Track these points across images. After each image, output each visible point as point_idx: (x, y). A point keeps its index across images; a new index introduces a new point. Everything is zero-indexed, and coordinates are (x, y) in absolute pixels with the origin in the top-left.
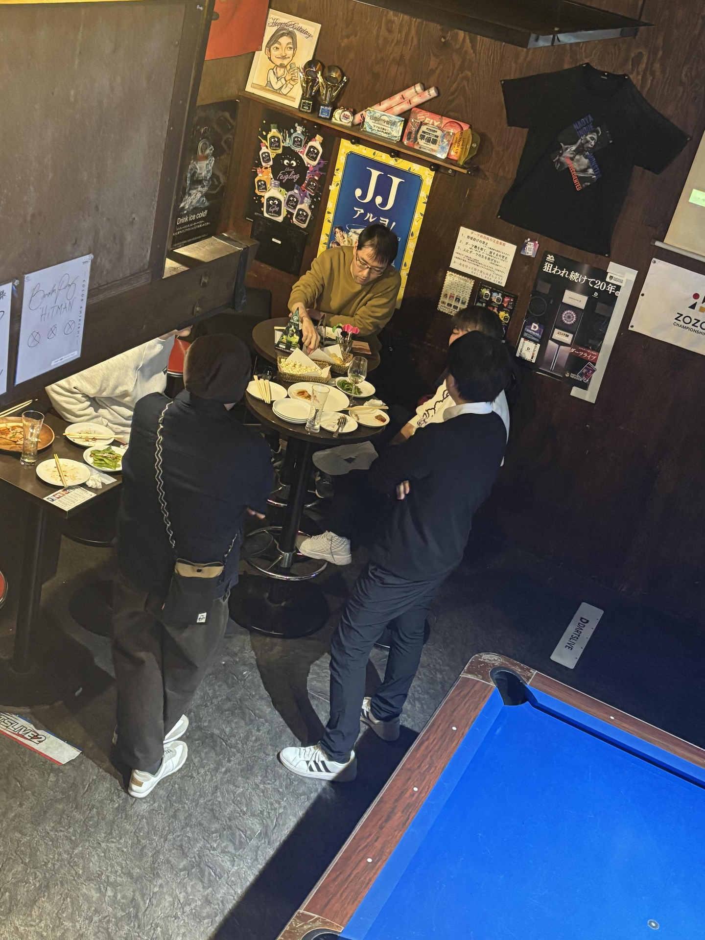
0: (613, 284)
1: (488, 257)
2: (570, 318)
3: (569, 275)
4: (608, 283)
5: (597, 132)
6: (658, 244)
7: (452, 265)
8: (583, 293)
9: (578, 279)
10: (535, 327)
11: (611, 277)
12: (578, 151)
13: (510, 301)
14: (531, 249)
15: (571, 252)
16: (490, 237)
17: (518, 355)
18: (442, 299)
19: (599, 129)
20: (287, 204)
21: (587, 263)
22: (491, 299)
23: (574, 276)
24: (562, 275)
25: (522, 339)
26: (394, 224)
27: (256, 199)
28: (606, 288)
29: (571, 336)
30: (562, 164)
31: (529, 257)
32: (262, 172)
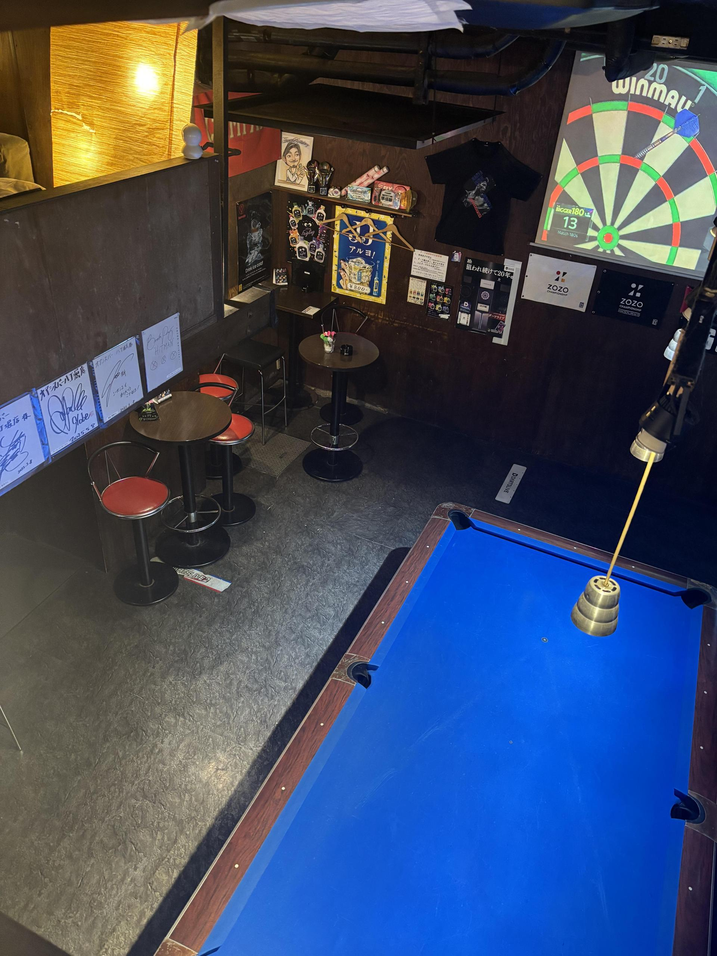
0: (508, 272)
1: (432, 265)
2: (485, 296)
3: (481, 270)
4: (505, 272)
5: (487, 181)
6: (532, 244)
7: (412, 273)
8: (492, 280)
9: (487, 272)
10: (466, 304)
11: (507, 268)
12: (477, 194)
13: (449, 290)
14: (457, 257)
15: (480, 256)
16: (432, 253)
17: (458, 323)
18: (409, 294)
19: (487, 178)
20: (310, 249)
21: (491, 261)
22: (438, 291)
23: (485, 270)
24: (478, 270)
25: (460, 312)
26: (374, 253)
27: (292, 249)
28: (505, 275)
29: (488, 307)
30: (468, 203)
31: (457, 262)
32: (293, 233)
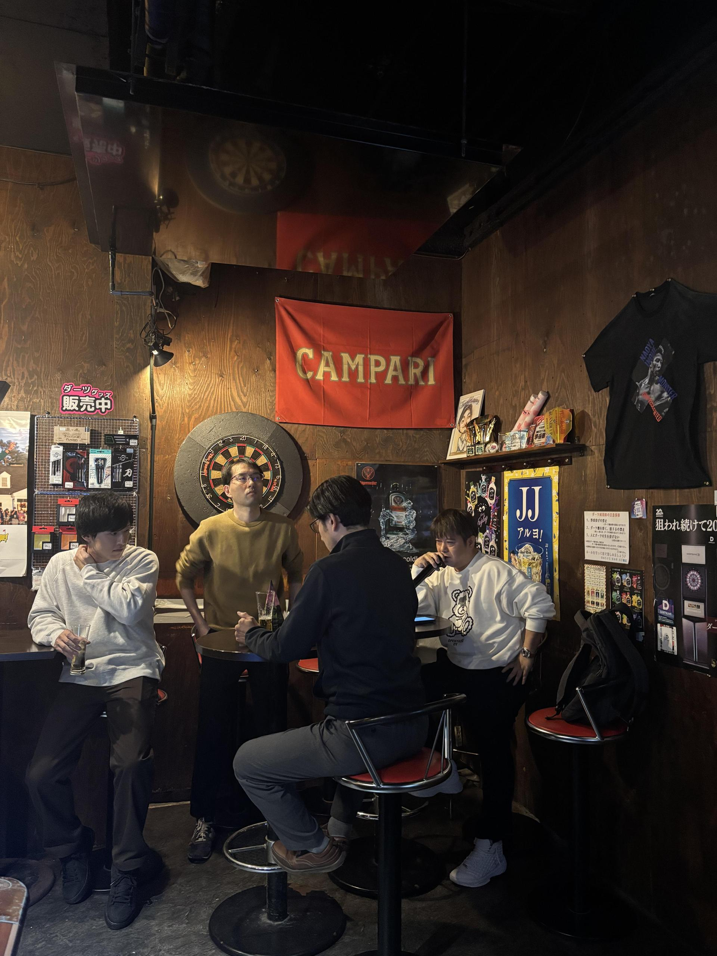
1: (609, 534)
2: (694, 581)
3: (680, 526)
5: (660, 351)
7: (588, 557)
8: (699, 543)
9: (689, 526)
10: (666, 605)
12: (651, 382)
13: (638, 580)
14: (639, 510)
15: (675, 497)
16: (607, 512)
17: (660, 648)
18: (586, 597)
19: (661, 347)
20: (485, 545)
21: (694, 503)
23: (686, 525)
25: (659, 625)
26: (542, 531)
29: (702, 605)
30: (642, 402)
31: (640, 519)
